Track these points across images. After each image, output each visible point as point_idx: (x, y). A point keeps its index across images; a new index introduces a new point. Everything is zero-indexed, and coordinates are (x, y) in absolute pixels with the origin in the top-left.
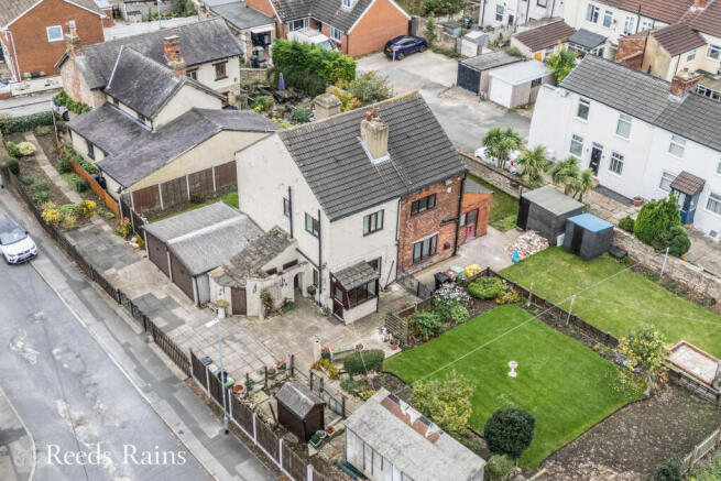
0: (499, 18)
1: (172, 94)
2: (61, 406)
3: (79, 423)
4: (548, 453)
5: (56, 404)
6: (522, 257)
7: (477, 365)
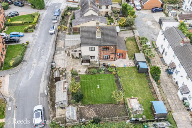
0: (185, 8)
1: (88, 11)
3: (34, 64)
4: (89, 104)
5: (34, 59)
6: (126, 66)
7: (94, 83)
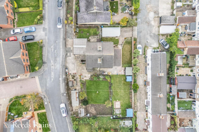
2: (52, 61)
3: (52, 65)
6: (119, 74)
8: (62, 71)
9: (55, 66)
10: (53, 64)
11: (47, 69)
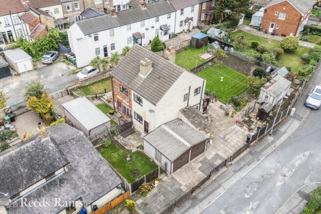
2: (279, 184)
5: (279, 186)
8: (265, 148)
9: (277, 170)
10: (281, 178)
11: (307, 181)
